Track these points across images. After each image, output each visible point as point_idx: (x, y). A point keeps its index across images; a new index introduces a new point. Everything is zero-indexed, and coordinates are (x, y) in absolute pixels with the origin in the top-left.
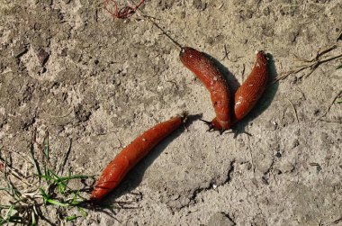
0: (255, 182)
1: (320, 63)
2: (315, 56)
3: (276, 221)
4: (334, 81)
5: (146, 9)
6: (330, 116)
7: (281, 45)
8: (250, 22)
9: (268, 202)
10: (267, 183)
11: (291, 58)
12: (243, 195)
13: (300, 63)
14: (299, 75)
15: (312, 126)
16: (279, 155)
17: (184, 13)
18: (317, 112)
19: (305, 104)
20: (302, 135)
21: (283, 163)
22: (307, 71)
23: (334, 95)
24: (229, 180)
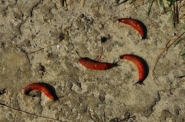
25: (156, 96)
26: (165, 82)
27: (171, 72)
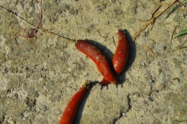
0: (145, 102)
1: (155, 19)
2: (151, 16)
3: (166, 120)
4: (167, 26)
5: (44, 26)
6: (173, 47)
7: (129, 17)
8: (106, 10)
9: (157, 111)
10: (153, 100)
11: (138, 22)
12: (142, 112)
13: (144, 24)
14: (146, 31)
15: (165, 57)
16: (153, 82)
17: (66, 20)
18: (165, 48)
19: (156, 46)
20: (162, 65)
21: (157, 85)
22: (150, 27)
23: (171, 34)
24: (130, 107)
25: (125, 103)
26: (143, 80)
27: (156, 62)
